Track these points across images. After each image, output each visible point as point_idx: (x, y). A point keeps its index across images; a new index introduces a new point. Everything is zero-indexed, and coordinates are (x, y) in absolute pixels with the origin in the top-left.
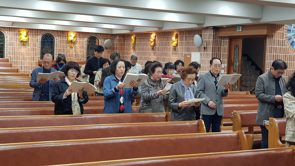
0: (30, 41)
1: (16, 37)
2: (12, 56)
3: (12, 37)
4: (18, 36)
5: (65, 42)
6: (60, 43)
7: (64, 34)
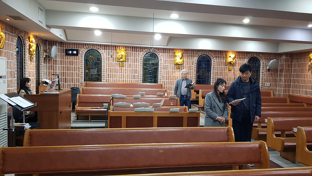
0: (186, 63)
1: (170, 59)
2: (166, 81)
3: (166, 59)
4: (173, 58)
5: (223, 64)
6: (218, 65)
7: (222, 55)
